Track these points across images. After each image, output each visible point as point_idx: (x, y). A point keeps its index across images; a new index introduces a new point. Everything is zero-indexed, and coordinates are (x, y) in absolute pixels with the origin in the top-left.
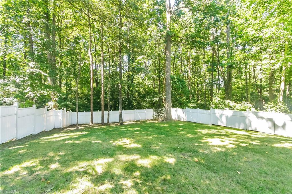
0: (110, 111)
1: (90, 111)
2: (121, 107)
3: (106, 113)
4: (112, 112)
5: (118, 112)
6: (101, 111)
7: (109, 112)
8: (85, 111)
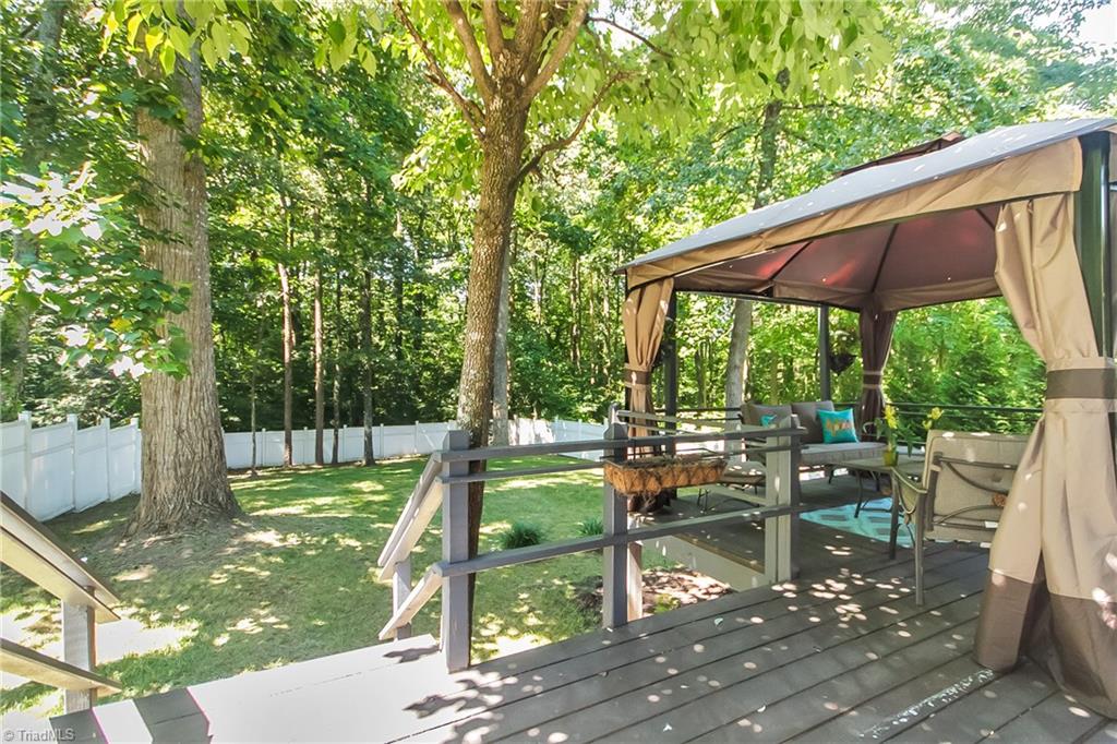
0: (342, 427)
1: (282, 429)
2: (367, 417)
3: (328, 434)
4: (345, 431)
5: (361, 431)
6: (314, 428)
7: (336, 431)
8: (264, 430)
